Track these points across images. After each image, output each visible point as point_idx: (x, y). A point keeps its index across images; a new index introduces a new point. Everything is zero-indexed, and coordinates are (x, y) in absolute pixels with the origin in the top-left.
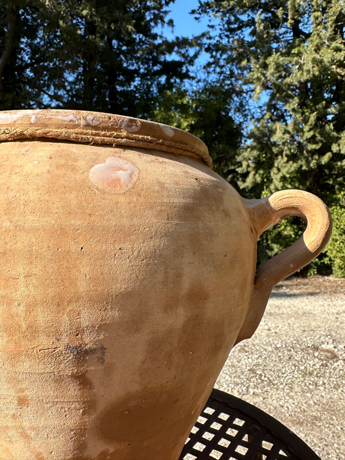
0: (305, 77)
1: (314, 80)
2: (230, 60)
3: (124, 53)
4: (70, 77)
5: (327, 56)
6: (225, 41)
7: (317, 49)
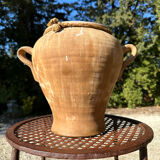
0: (117, 25)
1: (120, 26)
2: (86, 15)
3: (38, 7)
4: (11, 16)
5: (125, 17)
6: (84, 6)
7: (122, 14)
